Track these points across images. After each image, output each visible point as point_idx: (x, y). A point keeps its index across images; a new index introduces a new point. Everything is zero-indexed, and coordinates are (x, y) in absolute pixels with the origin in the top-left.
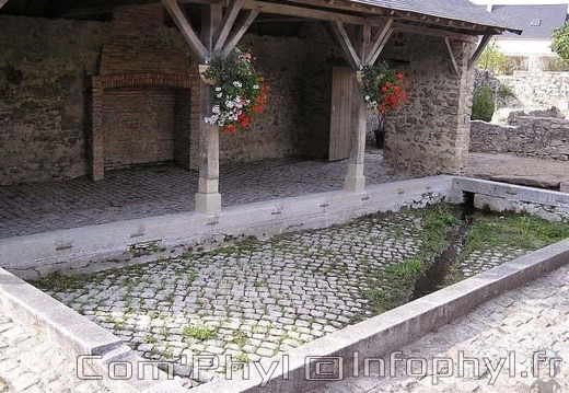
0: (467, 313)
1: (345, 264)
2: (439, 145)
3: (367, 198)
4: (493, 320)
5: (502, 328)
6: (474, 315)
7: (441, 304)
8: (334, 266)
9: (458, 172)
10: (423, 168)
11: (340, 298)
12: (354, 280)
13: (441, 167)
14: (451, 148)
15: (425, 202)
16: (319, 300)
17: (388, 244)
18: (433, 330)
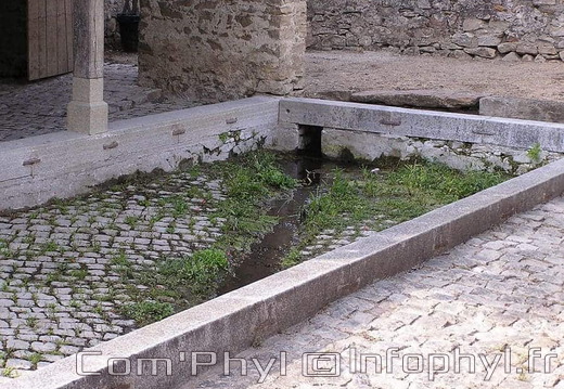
0: (311, 315)
1: (84, 266)
2: (247, 37)
3: (114, 146)
4: (355, 324)
5: (371, 333)
6: (323, 318)
7: (265, 298)
8: (63, 271)
9: (289, 88)
10: (218, 84)
11: (82, 320)
12: (103, 291)
13: (255, 80)
14: (271, 42)
15: (226, 149)
16: (44, 325)
17: (161, 226)
18: (254, 344)
